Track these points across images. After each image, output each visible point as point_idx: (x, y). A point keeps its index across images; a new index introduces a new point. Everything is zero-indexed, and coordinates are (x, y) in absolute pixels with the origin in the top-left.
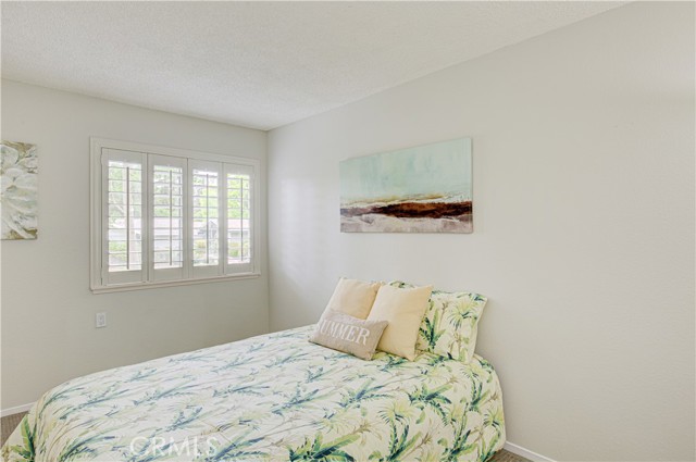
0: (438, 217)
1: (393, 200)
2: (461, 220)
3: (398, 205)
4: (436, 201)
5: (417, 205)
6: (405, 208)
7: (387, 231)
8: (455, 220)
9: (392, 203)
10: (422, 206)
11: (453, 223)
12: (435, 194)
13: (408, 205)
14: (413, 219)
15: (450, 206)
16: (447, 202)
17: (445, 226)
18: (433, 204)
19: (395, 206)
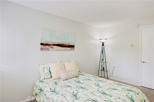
0: (69, 47)
1: (60, 43)
2: (73, 48)
3: (61, 44)
4: (69, 44)
5: (65, 45)
6: (63, 45)
7: (58, 50)
8: (72, 48)
9: (59, 44)
10: (66, 45)
11: (72, 49)
12: (69, 43)
13: (63, 44)
14: (64, 48)
15: (71, 46)
16: (71, 45)
17: (71, 49)
18: (69, 45)
19: (60, 44)
